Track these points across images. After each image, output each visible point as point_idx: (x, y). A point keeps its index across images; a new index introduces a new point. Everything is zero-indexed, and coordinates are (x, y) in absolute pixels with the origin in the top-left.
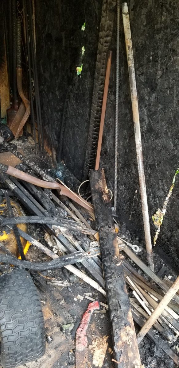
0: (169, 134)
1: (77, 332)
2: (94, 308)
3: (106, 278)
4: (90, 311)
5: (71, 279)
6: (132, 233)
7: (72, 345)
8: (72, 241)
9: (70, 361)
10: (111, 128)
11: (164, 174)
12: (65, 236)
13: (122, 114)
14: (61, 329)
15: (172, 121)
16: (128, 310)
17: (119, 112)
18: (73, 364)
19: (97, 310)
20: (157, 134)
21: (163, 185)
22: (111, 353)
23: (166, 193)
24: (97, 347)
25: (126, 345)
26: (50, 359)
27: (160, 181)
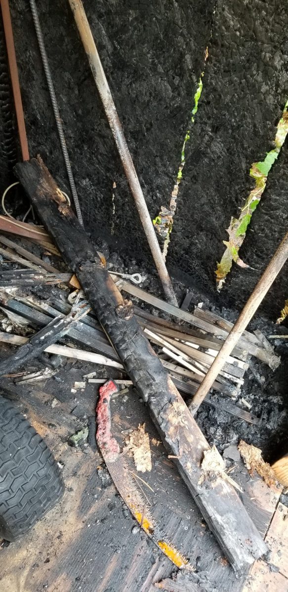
0: (160, 69)
1: (97, 437)
2: (109, 392)
3: (117, 344)
4: (105, 400)
5: (54, 363)
6: (123, 256)
7: (96, 459)
8: (36, 303)
9: (103, 482)
10: (33, 72)
11: (162, 145)
12: (19, 299)
13: (51, 39)
14: (72, 444)
15: (162, 42)
16: (166, 380)
17: (45, 35)
18: (110, 485)
19: (115, 393)
20: (135, 72)
21: (165, 166)
22: (158, 445)
23: (172, 179)
24: (135, 446)
25: (179, 428)
26: (73, 494)
27: (158, 159)
